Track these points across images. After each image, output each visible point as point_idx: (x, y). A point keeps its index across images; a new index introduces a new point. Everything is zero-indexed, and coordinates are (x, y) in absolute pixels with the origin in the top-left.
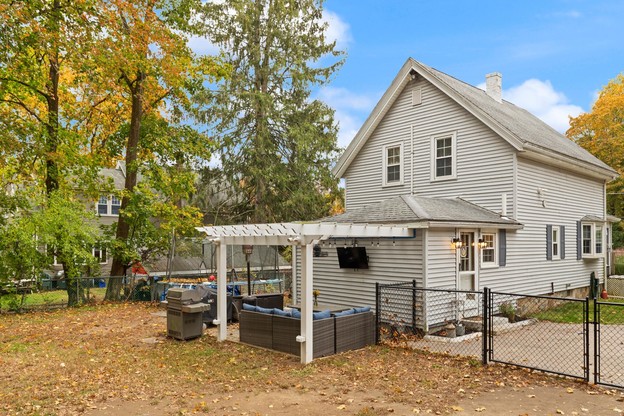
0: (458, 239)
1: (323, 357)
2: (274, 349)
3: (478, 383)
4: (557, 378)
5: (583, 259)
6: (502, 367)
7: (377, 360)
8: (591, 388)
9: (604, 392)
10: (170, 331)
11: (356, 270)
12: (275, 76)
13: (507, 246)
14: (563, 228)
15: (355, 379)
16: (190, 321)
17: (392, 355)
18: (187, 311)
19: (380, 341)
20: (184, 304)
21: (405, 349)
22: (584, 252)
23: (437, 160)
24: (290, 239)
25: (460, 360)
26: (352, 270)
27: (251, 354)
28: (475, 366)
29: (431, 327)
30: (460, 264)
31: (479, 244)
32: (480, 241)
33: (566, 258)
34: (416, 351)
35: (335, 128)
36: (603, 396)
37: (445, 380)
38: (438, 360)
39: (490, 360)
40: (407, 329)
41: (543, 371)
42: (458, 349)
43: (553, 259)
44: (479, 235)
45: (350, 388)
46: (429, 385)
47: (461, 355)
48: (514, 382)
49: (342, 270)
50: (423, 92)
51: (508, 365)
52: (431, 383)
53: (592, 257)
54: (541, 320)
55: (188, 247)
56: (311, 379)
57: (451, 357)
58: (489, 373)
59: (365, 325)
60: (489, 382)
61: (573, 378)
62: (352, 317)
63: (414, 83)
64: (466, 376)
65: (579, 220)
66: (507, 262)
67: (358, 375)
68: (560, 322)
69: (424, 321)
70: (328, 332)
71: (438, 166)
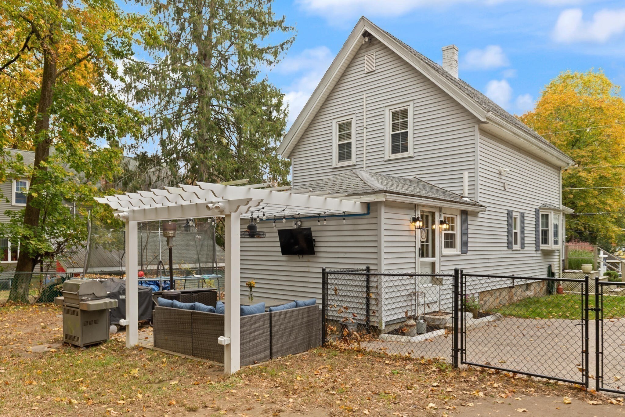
0: (418, 218)
1: (255, 363)
2: (195, 356)
3: (451, 394)
4: (547, 384)
5: (542, 250)
6: (477, 371)
7: (322, 366)
8: (592, 396)
9: (609, 401)
10: (67, 336)
11: (301, 256)
12: (220, 52)
13: (470, 231)
14: (522, 215)
15: (291, 393)
16: (91, 323)
17: (341, 359)
18: (85, 308)
19: (327, 342)
20: (82, 300)
21: (357, 351)
22: (542, 243)
23: (392, 135)
24: (210, 205)
25: (424, 364)
26: (296, 257)
27: (163, 363)
28: (444, 371)
29: (388, 324)
30: (420, 249)
31: (441, 226)
32: (442, 223)
33: (526, 249)
34: (371, 353)
35: (284, 112)
36: (608, 407)
37: (410, 391)
38: (397, 364)
39: (462, 363)
40: (359, 327)
41: (529, 375)
42: (422, 349)
43: (514, 248)
44: (440, 216)
45: (283, 408)
46: (389, 400)
47: (426, 358)
48: (495, 390)
49: (284, 258)
50: (377, 57)
51: (485, 368)
52: (391, 396)
53: (550, 249)
54: (505, 315)
55: (114, 238)
56: (233, 395)
57: (413, 360)
58: (463, 380)
59: (309, 321)
60: (465, 392)
61: (567, 383)
62: (292, 311)
63: (367, 47)
64: (435, 384)
65: (537, 207)
66: (469, 249)
67: (296, 387)
68: (526, 317)
69: (380, 317)
70: (261, 332)
71: (393, 141)
